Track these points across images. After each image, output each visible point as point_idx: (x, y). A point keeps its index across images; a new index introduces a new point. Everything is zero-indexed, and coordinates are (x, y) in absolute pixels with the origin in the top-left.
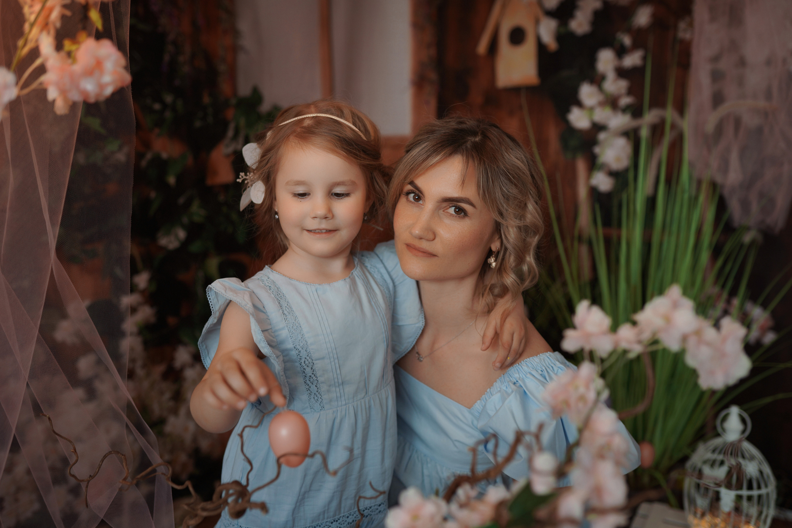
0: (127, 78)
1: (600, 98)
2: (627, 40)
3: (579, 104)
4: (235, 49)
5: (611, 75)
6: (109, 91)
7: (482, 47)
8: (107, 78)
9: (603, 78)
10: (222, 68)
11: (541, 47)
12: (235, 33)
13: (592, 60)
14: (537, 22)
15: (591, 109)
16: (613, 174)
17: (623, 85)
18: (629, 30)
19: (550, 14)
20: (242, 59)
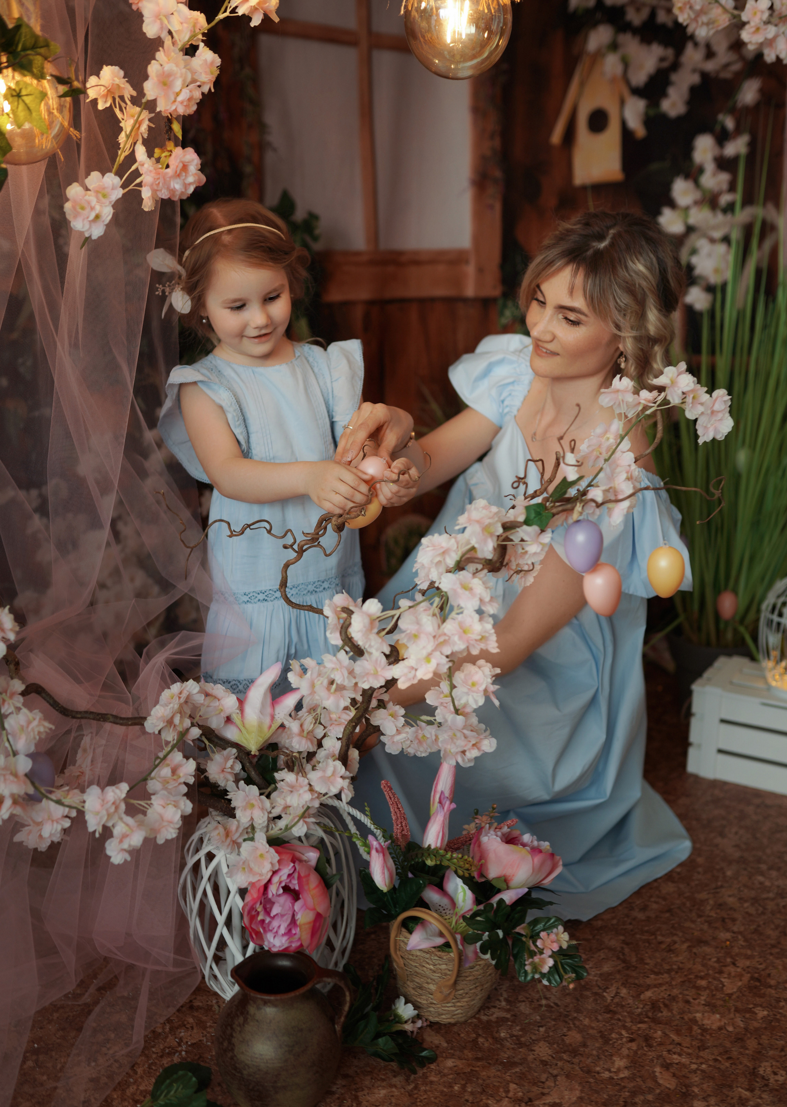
0: (204, 179)
1: (697, 195)
2: (730, 123)
3: (672, 204)
4: (262, 146)
5: (710, 167)
6: (191, 190)
7: (556, 137)
8: (191, 179)
9: (701, 170)
10: (248, 169)
11: (626, 133)
12: (262, 127)
13: (688, 149)
14: (622, 103)
15: (687, 209)
16: (710, 289)
17: (724, 177)
18: (733, 111)
19: (637, 92)
20: (270, 157)
